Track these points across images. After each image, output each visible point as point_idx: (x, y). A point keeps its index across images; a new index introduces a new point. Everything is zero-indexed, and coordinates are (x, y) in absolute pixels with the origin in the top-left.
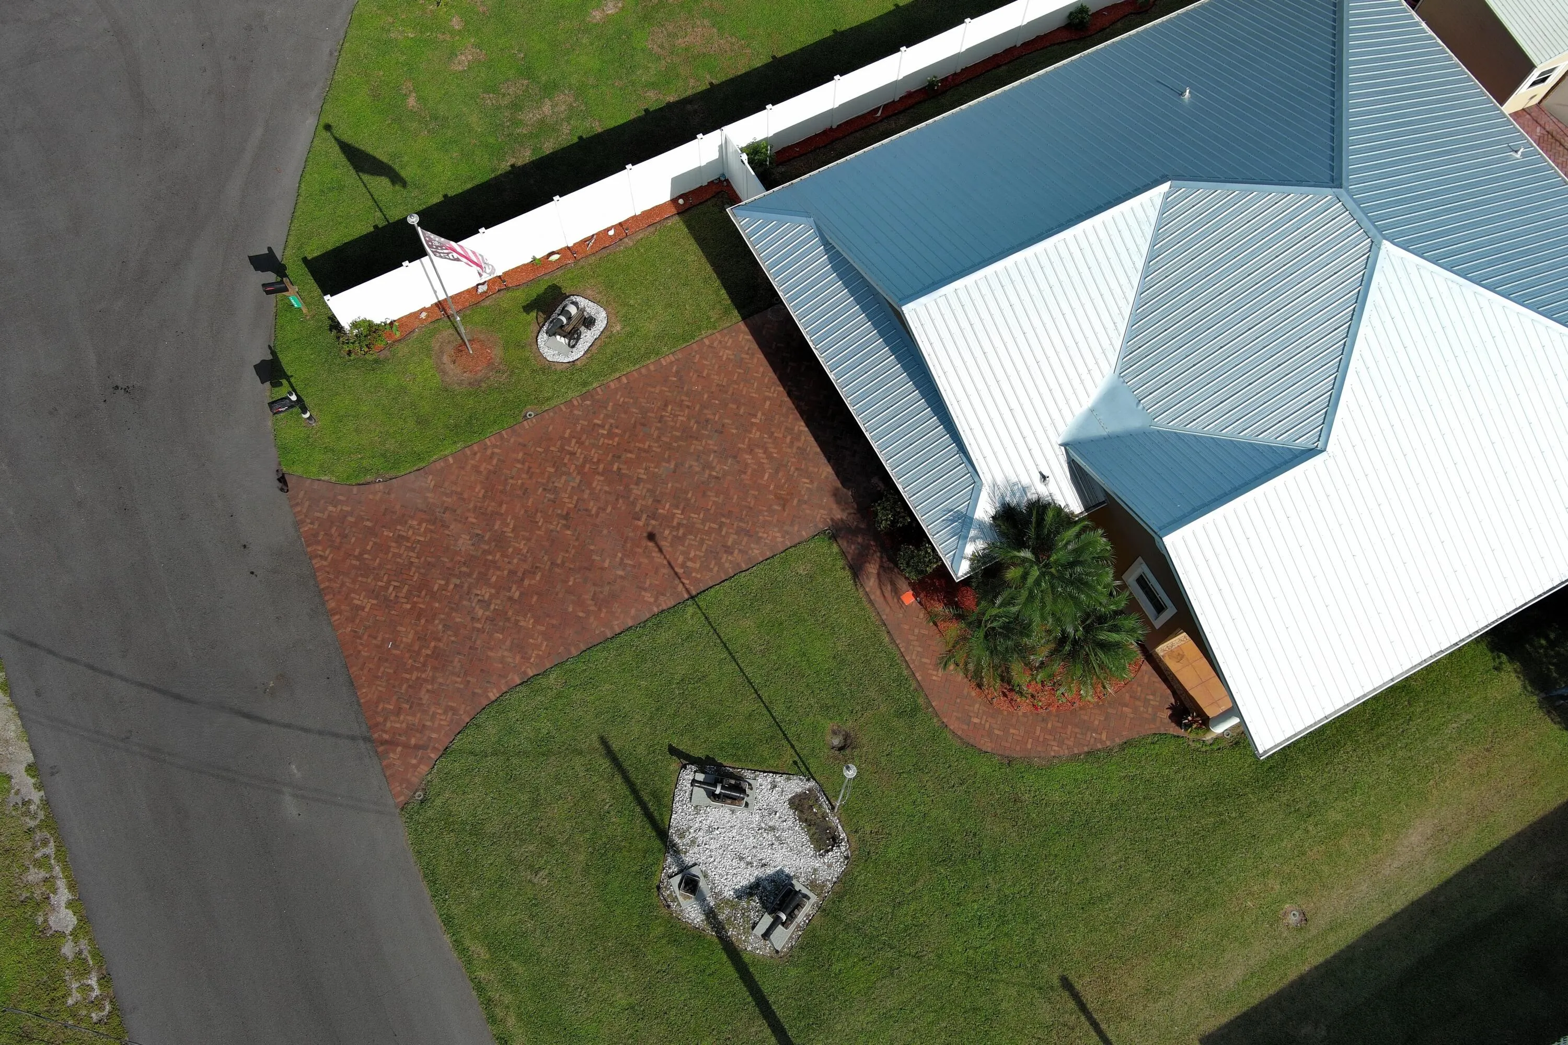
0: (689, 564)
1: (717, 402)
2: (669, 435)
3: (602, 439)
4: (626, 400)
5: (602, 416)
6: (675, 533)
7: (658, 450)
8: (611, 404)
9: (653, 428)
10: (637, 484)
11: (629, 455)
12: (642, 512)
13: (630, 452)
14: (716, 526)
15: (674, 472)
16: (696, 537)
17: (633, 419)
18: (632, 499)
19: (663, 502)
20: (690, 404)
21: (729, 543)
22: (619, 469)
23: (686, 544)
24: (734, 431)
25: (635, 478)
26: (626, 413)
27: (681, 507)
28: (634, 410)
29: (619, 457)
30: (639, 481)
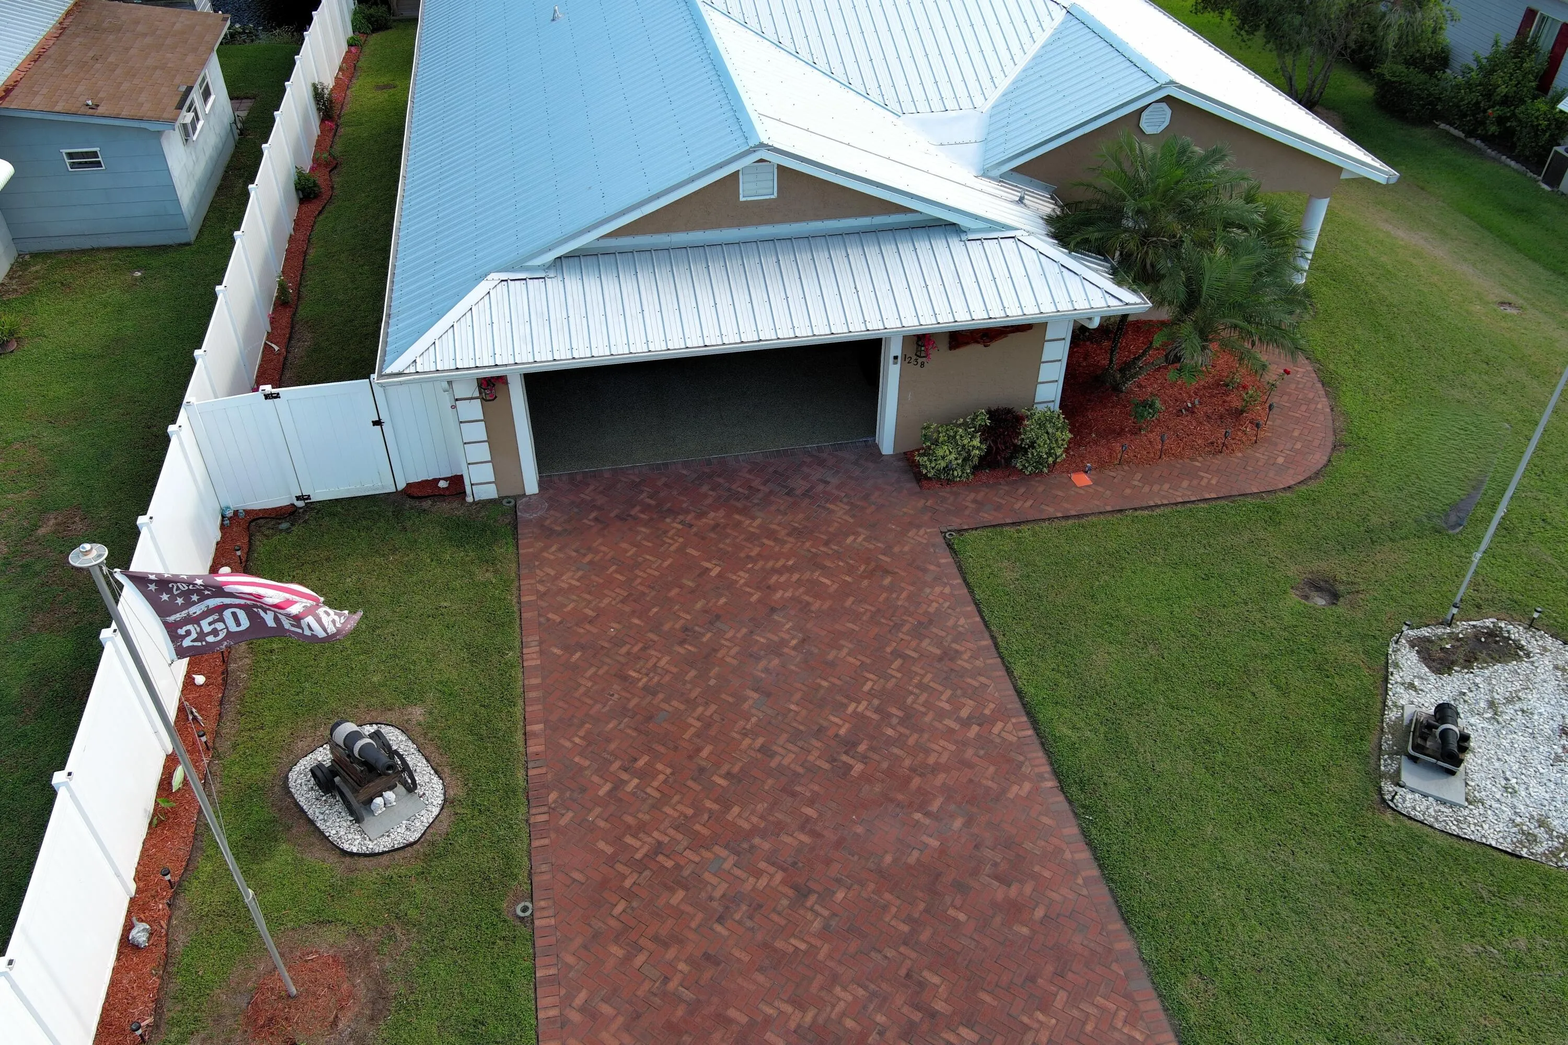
1: (655, 610)
2: (689, 686)
4: (582, 733)
5: (596, 779)
8: (577, 759)
13: (699, 750)
14: (897, 663)
15: (769, 695)
16: (912, 693)
17: (629, 731)
18: (801, 770)
19: (825, 724)
20: (640, 645)
21: (938, 652)
22: (728, 775)
23: (923, 709)
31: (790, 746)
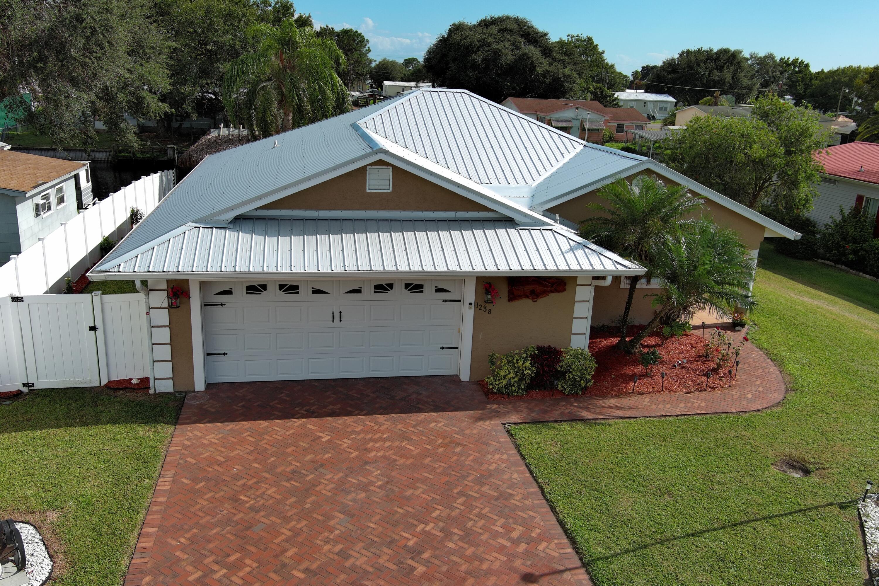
0: (515, 535)
1: (273, 459)
2: (287, 508)
3: (234, 578)
4: (188, 536)
5: (189, 568)
6: (456, 538)
7: (304, 522)
8: (177, 554)
9: (265, 520)
10: (347, 557)
11: (289, 554)
12: (402, 563)
13: (286, 550)
14: (462, 500)
15: (352, 516)
16: (472, 520)
17: (229, 536)
18: (371, 570)
19: (397, 537)
20: (255, 480)
21: (495, 494)
22: (307, 570)
23: (480, 531)
24: (328, 456)
25: (336, 557)
26: (209, 541)
27: (416, 522)
28: (215, 531)
29: (284, 565)
30: (343, 555)
31: (364, 552)
